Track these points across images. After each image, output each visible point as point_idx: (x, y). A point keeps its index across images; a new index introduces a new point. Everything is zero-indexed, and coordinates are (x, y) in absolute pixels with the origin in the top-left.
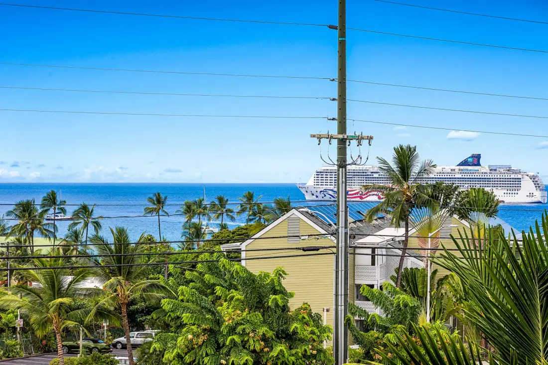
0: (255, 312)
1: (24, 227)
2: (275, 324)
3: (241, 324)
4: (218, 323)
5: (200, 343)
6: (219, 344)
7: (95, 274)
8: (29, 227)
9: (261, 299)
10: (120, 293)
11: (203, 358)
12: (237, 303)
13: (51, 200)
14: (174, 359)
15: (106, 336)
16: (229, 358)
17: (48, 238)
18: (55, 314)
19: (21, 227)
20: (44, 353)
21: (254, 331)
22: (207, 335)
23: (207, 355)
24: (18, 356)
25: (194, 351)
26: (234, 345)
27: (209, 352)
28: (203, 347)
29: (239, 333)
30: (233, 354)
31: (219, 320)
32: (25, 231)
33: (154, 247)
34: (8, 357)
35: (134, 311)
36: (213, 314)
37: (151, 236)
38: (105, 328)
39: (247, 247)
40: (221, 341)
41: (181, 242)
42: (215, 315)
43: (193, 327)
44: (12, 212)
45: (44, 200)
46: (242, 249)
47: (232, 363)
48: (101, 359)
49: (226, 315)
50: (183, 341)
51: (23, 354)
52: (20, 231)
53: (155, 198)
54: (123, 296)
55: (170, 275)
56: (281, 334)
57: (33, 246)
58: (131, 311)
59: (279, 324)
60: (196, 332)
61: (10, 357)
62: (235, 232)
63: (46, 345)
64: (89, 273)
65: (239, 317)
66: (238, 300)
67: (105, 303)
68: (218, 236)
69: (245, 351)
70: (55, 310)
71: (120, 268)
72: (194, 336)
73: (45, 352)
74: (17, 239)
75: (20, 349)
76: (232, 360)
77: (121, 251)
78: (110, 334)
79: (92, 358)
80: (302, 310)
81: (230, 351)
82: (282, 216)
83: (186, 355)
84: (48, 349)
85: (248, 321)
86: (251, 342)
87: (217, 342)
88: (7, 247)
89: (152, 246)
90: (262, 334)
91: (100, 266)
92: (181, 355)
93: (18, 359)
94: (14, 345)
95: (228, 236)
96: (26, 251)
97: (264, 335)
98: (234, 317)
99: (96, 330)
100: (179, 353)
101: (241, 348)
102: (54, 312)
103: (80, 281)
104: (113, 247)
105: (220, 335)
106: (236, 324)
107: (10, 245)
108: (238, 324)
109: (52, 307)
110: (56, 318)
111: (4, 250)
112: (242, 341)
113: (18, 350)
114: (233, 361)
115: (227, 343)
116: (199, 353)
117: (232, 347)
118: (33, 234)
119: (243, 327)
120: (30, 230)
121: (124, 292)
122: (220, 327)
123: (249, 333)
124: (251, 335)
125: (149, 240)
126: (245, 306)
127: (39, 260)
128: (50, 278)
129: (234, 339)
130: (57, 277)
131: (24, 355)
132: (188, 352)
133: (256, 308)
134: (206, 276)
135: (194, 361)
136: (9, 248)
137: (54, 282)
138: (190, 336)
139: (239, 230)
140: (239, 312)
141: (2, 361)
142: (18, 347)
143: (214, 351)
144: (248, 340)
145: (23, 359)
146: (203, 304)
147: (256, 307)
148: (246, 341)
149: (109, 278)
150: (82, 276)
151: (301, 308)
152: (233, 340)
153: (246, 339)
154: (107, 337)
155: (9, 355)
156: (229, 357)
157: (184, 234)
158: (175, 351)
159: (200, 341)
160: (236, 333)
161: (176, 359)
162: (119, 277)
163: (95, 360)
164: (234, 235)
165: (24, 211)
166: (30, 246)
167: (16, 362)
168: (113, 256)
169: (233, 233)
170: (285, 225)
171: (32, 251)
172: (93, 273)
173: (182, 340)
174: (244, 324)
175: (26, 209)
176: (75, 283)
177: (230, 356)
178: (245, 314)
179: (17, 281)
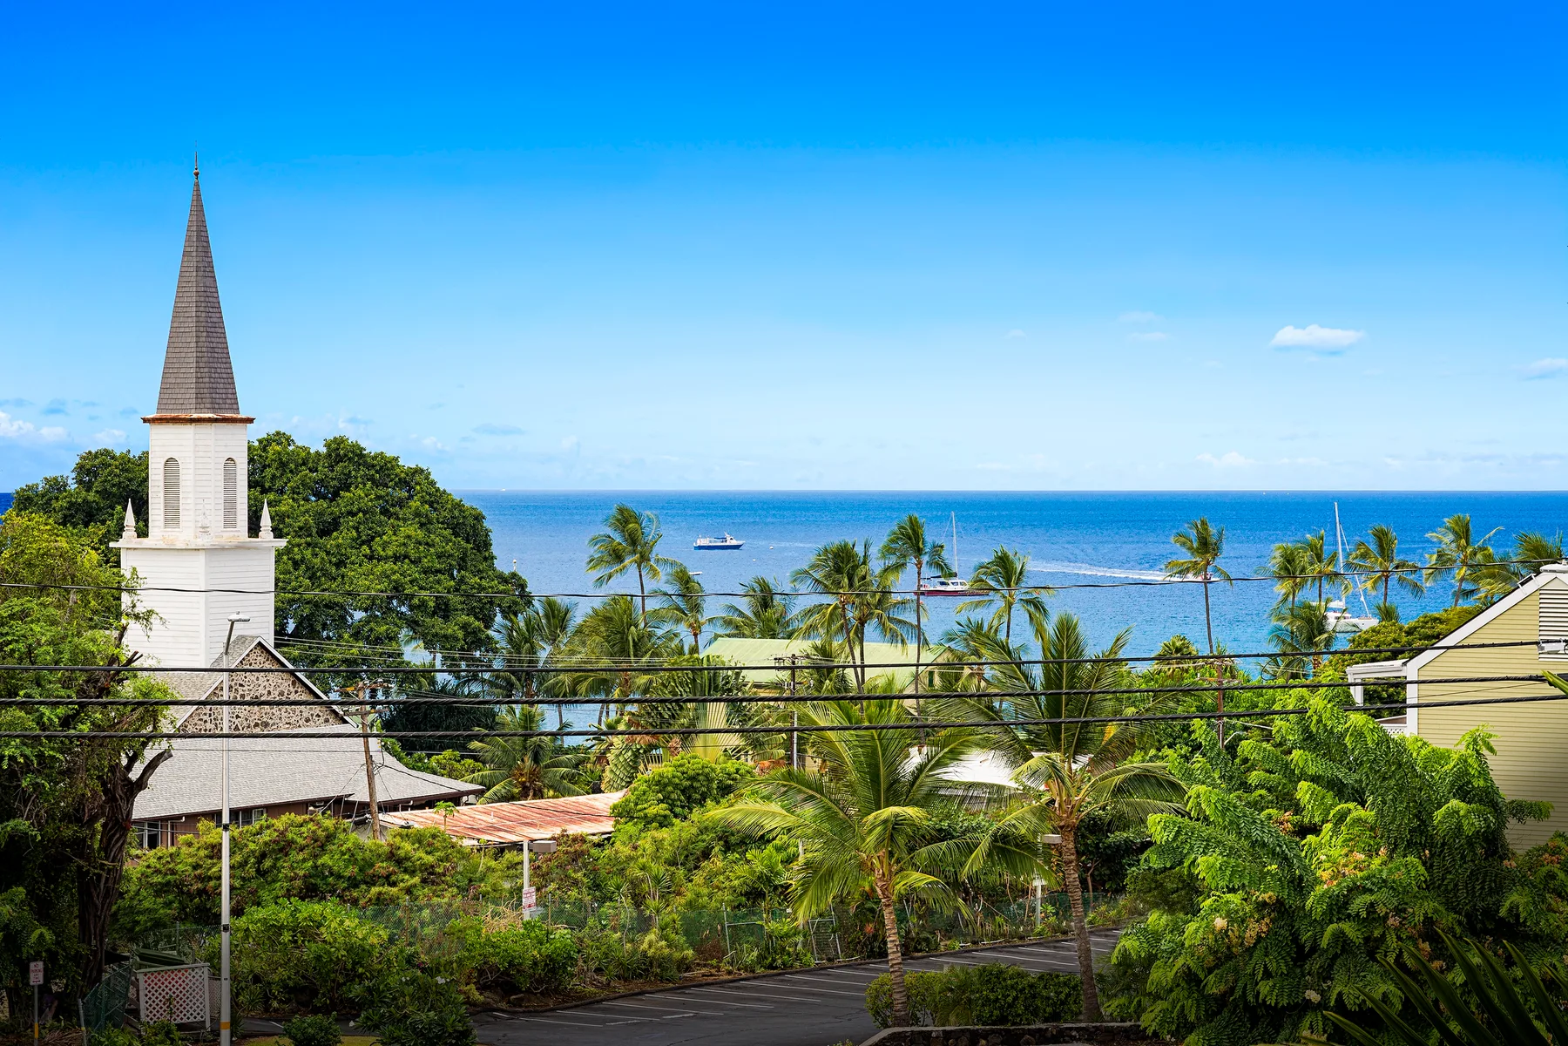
0: (1405, 856)
1: (837, 613)
2: (1462, 894)
3: (1366, 890)
4: (1300, 885)
5: (1250, 942)
6: (1301, 947)
7: (985, 744)
8: (851, 614)
9: (1423, 822)
10: (1058, 799)
11: (1257, 984)
12: (1356, 830)
13: (910, 540)
14: (1178, 985)
15: (1040, 916)
16: (1329, 987)
17: (899, 645)
18: (881, 853)
19: (831, 614)
20: (869, 957)
21: (1401, 911)
22: (1267, 920)
23: (1267, 975)
24: (797, 964)
25: (1231, 964)
26: (1343, 950)
27: (1272, 967)
28: (1257, 953)
29: (1358, 915)
30: (1340, 975)
31: (1301, 878)
32: (842, 625)
33: (1192, 671)
34: (771, 967)
35: (1118, 847)
36: (1285, 860)
37: (1184, 639)
38: (1039, 894)
39: (1421, 673)
40: (1305, 937)
41: (1269, 656)
42: (1290, 865)
43: (1230, 896)
44: (806, 572)
45: (892, 541)
46: (1408, 679)
47: (1336, 1001)
48: (1005, 980)
49: (1327, 865)
50: (1200, 934)
51: (812, 961)
52: (829, 625)
53: (1193, 534)
54: (1064, 807)
55: (1197, 747)
56: (1482, 922)
57: (863, 667)
58: (1109, 846)
59: (1474, 892)
60: (1237, 912)
61: (776, 968)
62: (1416, 628)
63: (875, 937)
64: (967, 745)
65: (1361, 870)
66: (1358, 820)
67: (1014, 822)
68: (1367, 641)
69: (1376, 967)
70: (879, 843)
71: (1055, 730)
72: (1231, 921)
73: (872, 955)
74: (816, 648)
75: (804, 947)
76: (1336, 992)
77: (1061, 682)
78: (1050, 908)
79: (981, 975)
80: (1547, 855)
81: (1331, 966)
82: (1522, 584)
83: (1210, 973)
84: (880, 948)
85: (1384, 881)
86: (1392, 940)
87: (1295, 938)
88: (793, 669)
89: (1185, 666)
90: (1422, 918)
91: (1000, 722)
92: (1196, 975)
93: (797, 972)
94: (787, 935)
95: (1395, 641)
96: (843, 679)
97: (1428, 921)
98: (1346, 870)
99: (1015, 901)
100: (1189, 968)
101: (1363, 958)
102: (876, 848)
103: (946, 765)
104: (1037, 672)
105: (1305, 922)
106: (1350, 890)
107: (799, 663)
108: (1355, 889)
109: (871, 831)
110: (881, 863)
111: (785, 675)
112: (1367, 940)
113: (799, 947)
114: (1340, 994)
115: (1324, 943)
116: (1244, 970)
117: (1336, 957)
118: (863, 633)
119: (1368, 898)
120: (855, 622)
121: (1069, 795)
122: (1304, 898)
123: (1386, 917)
124: (1391, 921)
125: (1178, 650)
126: (1378, 840)
127: (839, 706)
128: (866, 755)
129: (1343, 932)
130: (884, 750)
131: (813, 963)
132: (1216, 967)
133: (1408, 846)
134: (1296, 754)
135: (1232, 990)
136: (798, 672)
137: (877, 766)
138: (1220, 923)
139: (1427, 622)
140: (1362, 857)
141: (755, 978)
142: (800, 939)
143: (1287, 965)
144: (1383, 935)
145: (810, 972)
146: (1256, 834)
147: (1410, 844)
148: (1376, 940)
149: (1028, 757)
150: (951, 751)
151: (1545, 849)
152: (1339, 936)
153: (1376, 933)
154: (1043, 919)
155: (774, 960)
156: (1329, 983)
157: (1277, 636)
158: (1180, 961)
159: (1251, 933)
160: (1349, 916)
161: (1183, 984)
162: (1053, 755)
163: (988, 981)
164: (1410, 638)
165: (838, 570)
166: (855, 667)
167: (789, 981)
168: (1036, 695)
169: (1409, 633)
170: (1533, 607)
171: (861, 682)
172: (978, 745)
173: (1197, 930)
174: (1371, 891)
175: (842, 564)
176: (930, 770)
177: (1332, 979)
178: (1377, 861)
179: (819, 761)
